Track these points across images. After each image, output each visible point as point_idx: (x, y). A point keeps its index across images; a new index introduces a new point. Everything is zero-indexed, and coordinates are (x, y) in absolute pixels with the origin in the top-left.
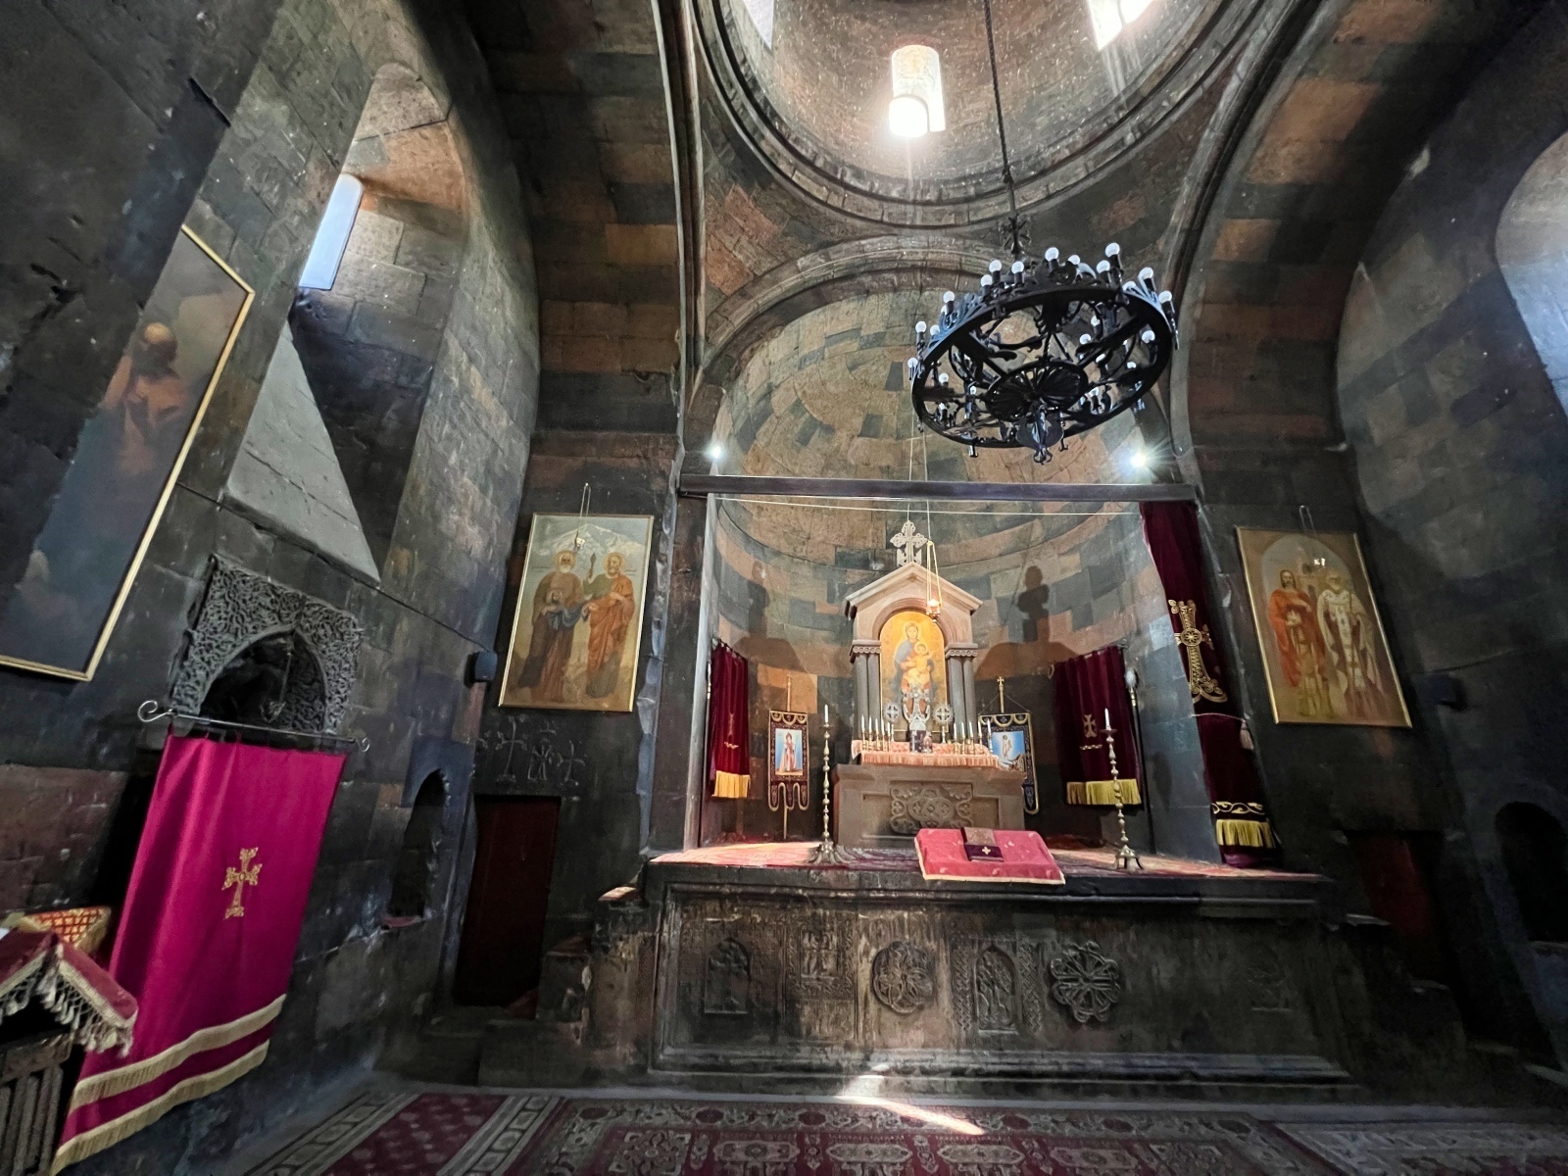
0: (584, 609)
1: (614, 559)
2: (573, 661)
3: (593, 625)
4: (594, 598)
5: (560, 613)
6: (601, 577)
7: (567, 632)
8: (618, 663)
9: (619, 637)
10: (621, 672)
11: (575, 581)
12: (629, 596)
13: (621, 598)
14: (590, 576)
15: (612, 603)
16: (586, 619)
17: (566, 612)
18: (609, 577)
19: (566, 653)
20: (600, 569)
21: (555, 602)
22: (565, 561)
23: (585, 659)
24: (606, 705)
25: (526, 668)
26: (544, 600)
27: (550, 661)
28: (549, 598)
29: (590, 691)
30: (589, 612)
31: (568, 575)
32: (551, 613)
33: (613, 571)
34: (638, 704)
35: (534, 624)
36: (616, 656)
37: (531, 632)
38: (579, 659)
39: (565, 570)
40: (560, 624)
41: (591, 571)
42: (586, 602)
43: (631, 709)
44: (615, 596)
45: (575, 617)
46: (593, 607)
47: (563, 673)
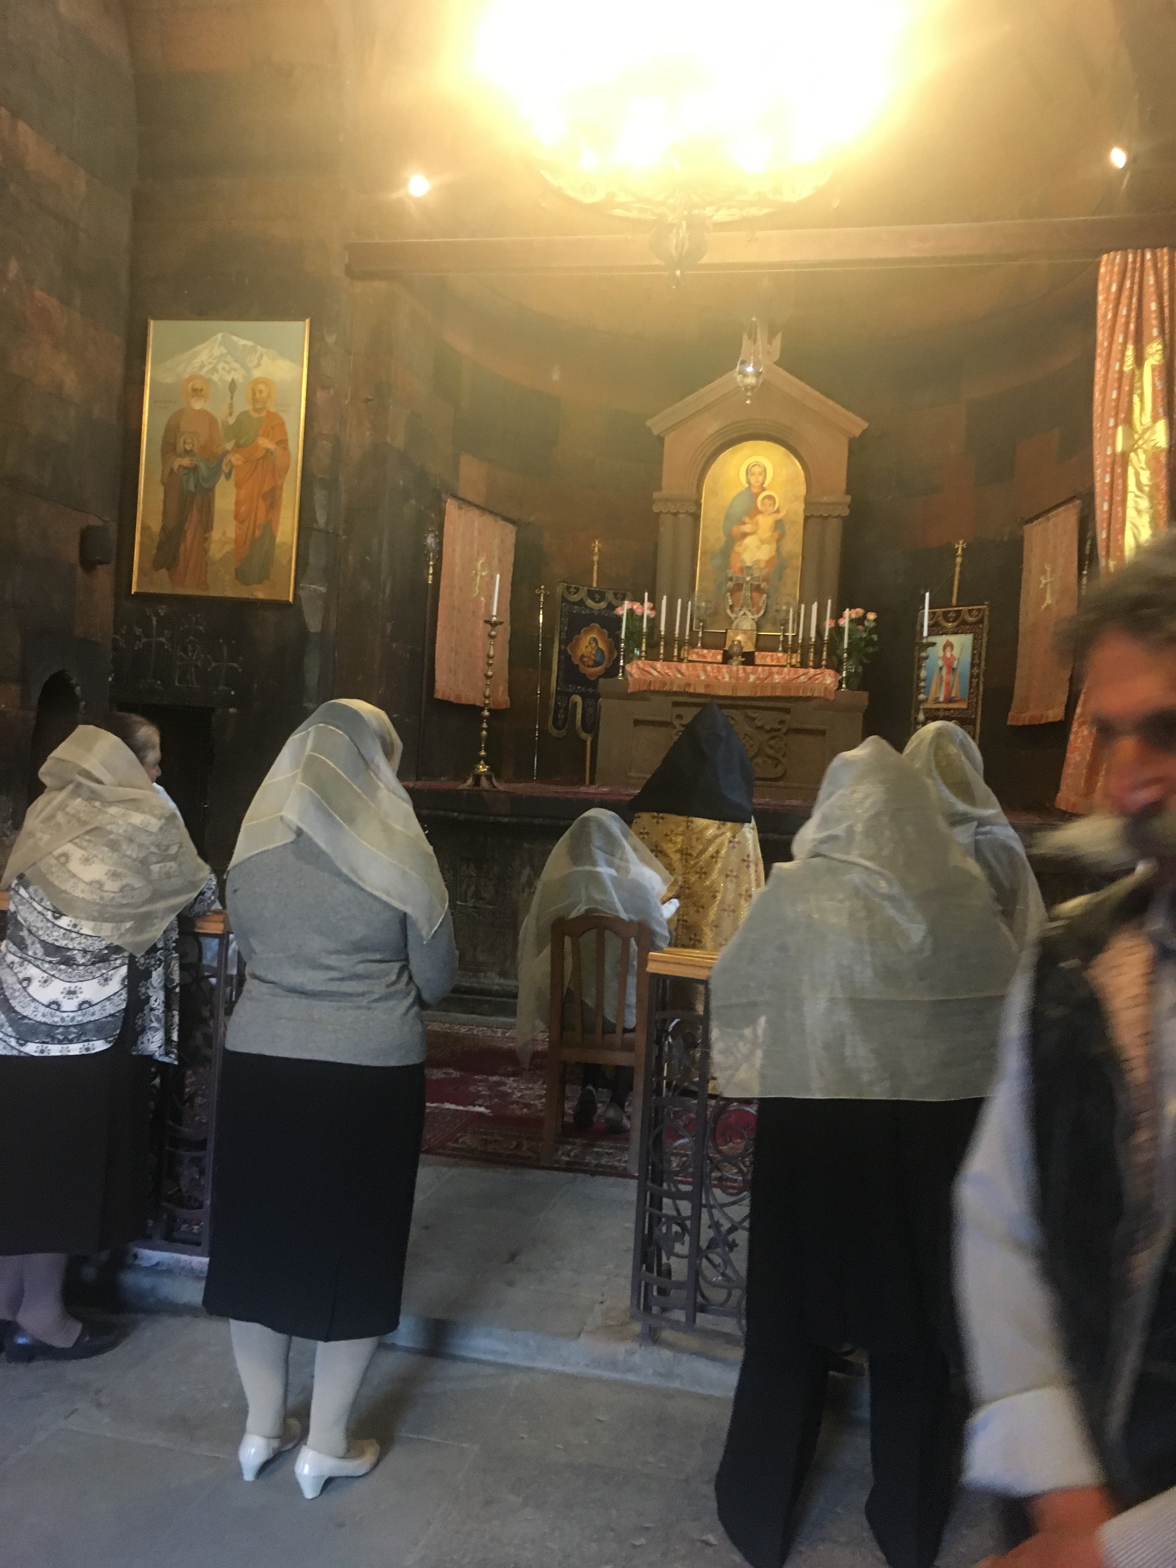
0: (225, 461)
1: (261, 387)
2: (216, 535)
3: (238, 486)
4: (238, 446)
5: (195, 469)
6: (245, 414)
7: (207, 496)
8: (273, 537)
9: (272, 500)
10: (277, 551)
11: (212, 420)
12: (283, 443)
13: (271, 446)
14: (231, 414)
15: (262, 453)
16: (228, 476)
17: (202, 466)
18: (255, 415)
19: (207, 525)
20: (242, 405)
21: (188, 453)
22: (197, 392)
23: (231, 534)
24: (260, 595)
25: (160, 547)
26: (174, 449)
27: (189, 535)
28: (180, 446)
29: (241, 576)
30: (232, 467)
31: (203, 413)
32: (185, 468)
33: (259, 406)
34: (301, 593)
35: (164, 483)
36: (269, 530)
37: (162, 497)
38: (224, 533)
39: (197, 405)
40: (197, 485)
41: (231, 406)
42: (226, 453)
43: (291, 600)
44: (265, 443)
45: (215, 473)
46: (236, 459)
47: (206, 552)
